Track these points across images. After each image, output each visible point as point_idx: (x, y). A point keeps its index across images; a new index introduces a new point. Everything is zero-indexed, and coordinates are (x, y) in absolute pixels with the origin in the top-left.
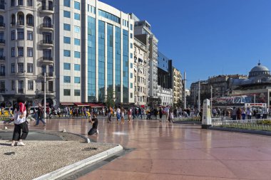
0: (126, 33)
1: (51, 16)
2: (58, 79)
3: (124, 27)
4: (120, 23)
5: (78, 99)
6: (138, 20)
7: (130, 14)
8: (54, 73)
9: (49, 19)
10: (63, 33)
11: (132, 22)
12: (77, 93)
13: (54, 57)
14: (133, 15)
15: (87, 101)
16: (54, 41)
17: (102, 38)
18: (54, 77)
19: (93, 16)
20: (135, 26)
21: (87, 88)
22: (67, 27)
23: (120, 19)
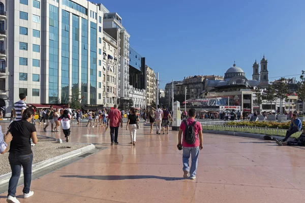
0: (94, 26)
1: (3, 1)
2: (12, 76)
3: (91, 19)
4: (87, 14)
5: (36, 100)
6: (107, 12)
7: (99, 5)
8: (7, 69)
9: (2, 5)
10: (18, 22)
11: (101, 14)
12: (35, 93)
13: (7, 51)
14: (102, 6)
15: (47, 102)
16: (7, 31)
17: (66, 31)
18: (7, 73)
19: (56, 4)
20: (105, 18)
21: (47, 88)
22: (24, 16)
23: (87, 10)
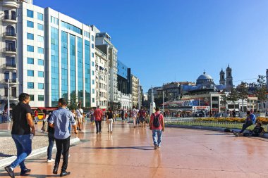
0: (87, 44)
1: (14, 26)
2: (21, 85)
3: (85, 38)
4: (81, 34)
5: (42, 104)
6: (99, 32)
7: (92, 27)
8: (17, 79)
9: (12, 28)
10: (26, 42)
11: (93, 34)
12: (40, 98)
13: (17, 65)
14: (94, 27)
15: (50, 106)
16: (17, 49)
17: (65, 48)
18: (18, 83)
19: (57, 27)
20: (96, 37)
21: (50, 94)
22: (31, 36)
23: (81, 30)
